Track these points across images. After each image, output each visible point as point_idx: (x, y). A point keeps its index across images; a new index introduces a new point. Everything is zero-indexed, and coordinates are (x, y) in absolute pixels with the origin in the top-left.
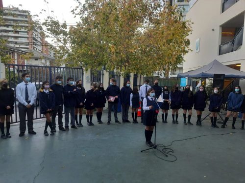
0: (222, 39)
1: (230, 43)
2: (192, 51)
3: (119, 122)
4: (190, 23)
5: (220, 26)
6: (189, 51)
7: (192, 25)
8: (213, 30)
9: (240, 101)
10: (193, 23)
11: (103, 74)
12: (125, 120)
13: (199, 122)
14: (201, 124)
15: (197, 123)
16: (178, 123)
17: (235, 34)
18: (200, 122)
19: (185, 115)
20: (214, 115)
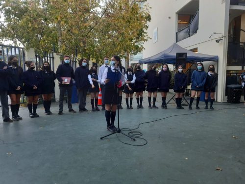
0: (179, 27)
1: (186, 30)
2: (151, 39)
3: (73, 111)
4: (148, 8)
5: (176, 13)
7: (150, 10)
8: (170, 18)
9: (203, 79)
10: (151, 8)
11: (53, 58)
12: (82, 109)
13: (164, 105)
14: (166, 107)
15: (162, 106)
16: (143, 108)
17: (189, 23)
18: (166, 105)
19: (149, 99)
20: (179, 96)
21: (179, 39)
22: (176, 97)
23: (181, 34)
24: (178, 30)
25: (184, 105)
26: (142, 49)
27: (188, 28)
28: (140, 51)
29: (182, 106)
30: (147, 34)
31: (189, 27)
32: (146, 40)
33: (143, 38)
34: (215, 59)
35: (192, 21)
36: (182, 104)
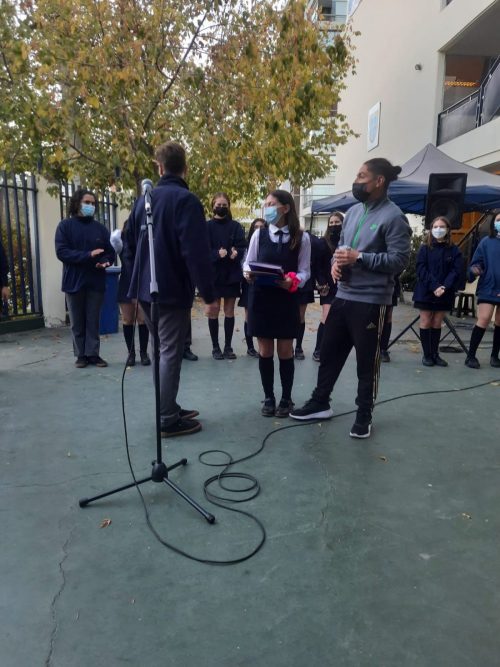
0: (446, 96)
1: (471, 103)
2: (357, 136)
4: (350, 34)
5: (441, 51)
6: (350, 138)
10: (358, 34)
14: (387, 354)
17: (482, 80)
20: (432, 320)
21: (445, 135)
22: (423, 324)
23: (454, 119)
24: (445, 106)
25: (446, 350)
26: (328, 169)
27: (477, 99)
28: (321, 175)
30: (346, 121)
31: (480, 94)
32: (343, 141)
33: (333, 133)
35: (492, 73)
36: (441, 345)
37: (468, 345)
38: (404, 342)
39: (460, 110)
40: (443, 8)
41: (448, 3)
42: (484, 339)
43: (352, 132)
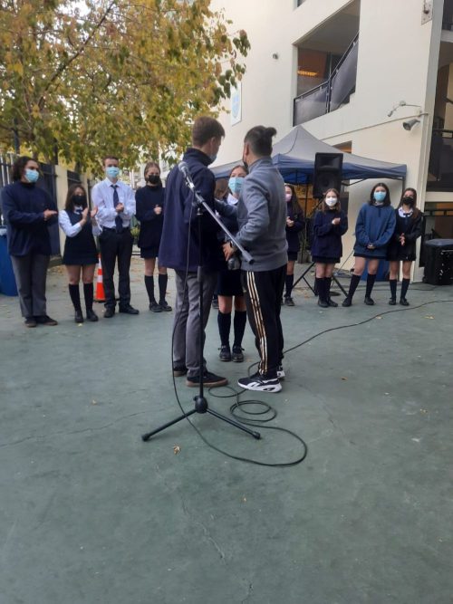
0: (300, 84)
1: (321, 92)
2: (228, 112)
5: (295, 45)
8: (276, 56)
9: (387, 228)
10: (230, 22)
21: (300, 117)
22: (318, 274)
23: (307, 104)
24: (299, 92)
27: (325, 89)
29: (333, 298)
31: (328, 86)
34: (399, 174)
35: (338, 68)
36: (331, 290)
37: (347, 290)
38: (300, 289)
39: (312, 97)
40: (295, 9)
41: (299, 5)
42: (359, 284)
43: (223, 108)
